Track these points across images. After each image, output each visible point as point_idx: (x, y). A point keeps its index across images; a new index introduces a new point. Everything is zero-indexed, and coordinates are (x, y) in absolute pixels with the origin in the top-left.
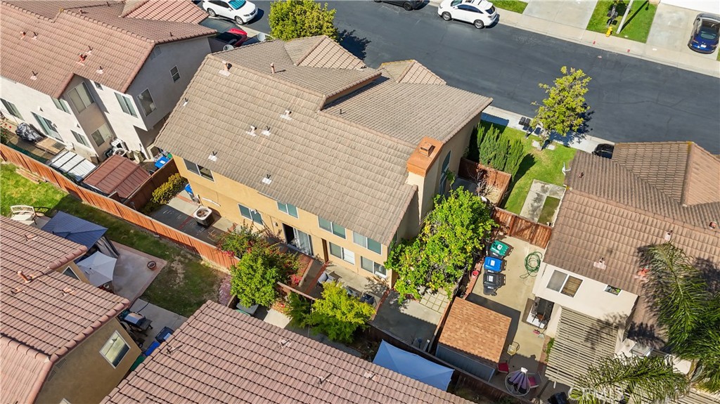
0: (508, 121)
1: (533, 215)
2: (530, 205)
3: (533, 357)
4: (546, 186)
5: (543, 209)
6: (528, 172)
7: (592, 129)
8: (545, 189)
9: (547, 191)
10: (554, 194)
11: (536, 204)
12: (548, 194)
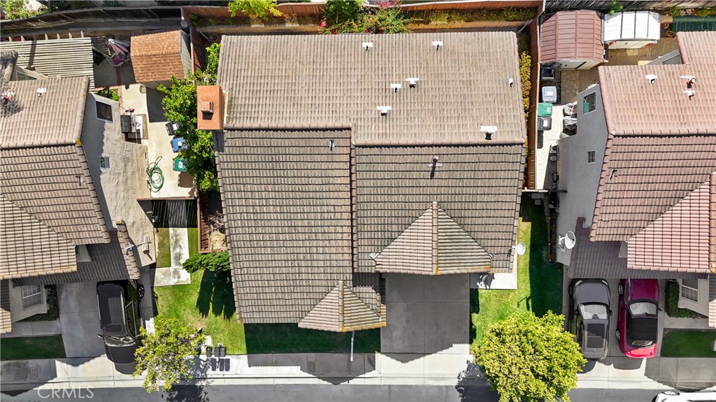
0: (250, 366)
1: (176, 236)
2: (182, 247)
3: (127, 88)
4: (176, 280)
5: (169, 248)
6: (199, 290)
7: (162, 396)
8: (176, 276)
9: (174, 272)
10: (166, 271)
11: (178, 250)
12: (171, 269)
